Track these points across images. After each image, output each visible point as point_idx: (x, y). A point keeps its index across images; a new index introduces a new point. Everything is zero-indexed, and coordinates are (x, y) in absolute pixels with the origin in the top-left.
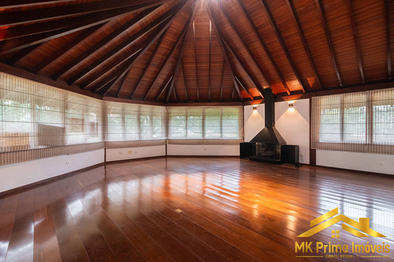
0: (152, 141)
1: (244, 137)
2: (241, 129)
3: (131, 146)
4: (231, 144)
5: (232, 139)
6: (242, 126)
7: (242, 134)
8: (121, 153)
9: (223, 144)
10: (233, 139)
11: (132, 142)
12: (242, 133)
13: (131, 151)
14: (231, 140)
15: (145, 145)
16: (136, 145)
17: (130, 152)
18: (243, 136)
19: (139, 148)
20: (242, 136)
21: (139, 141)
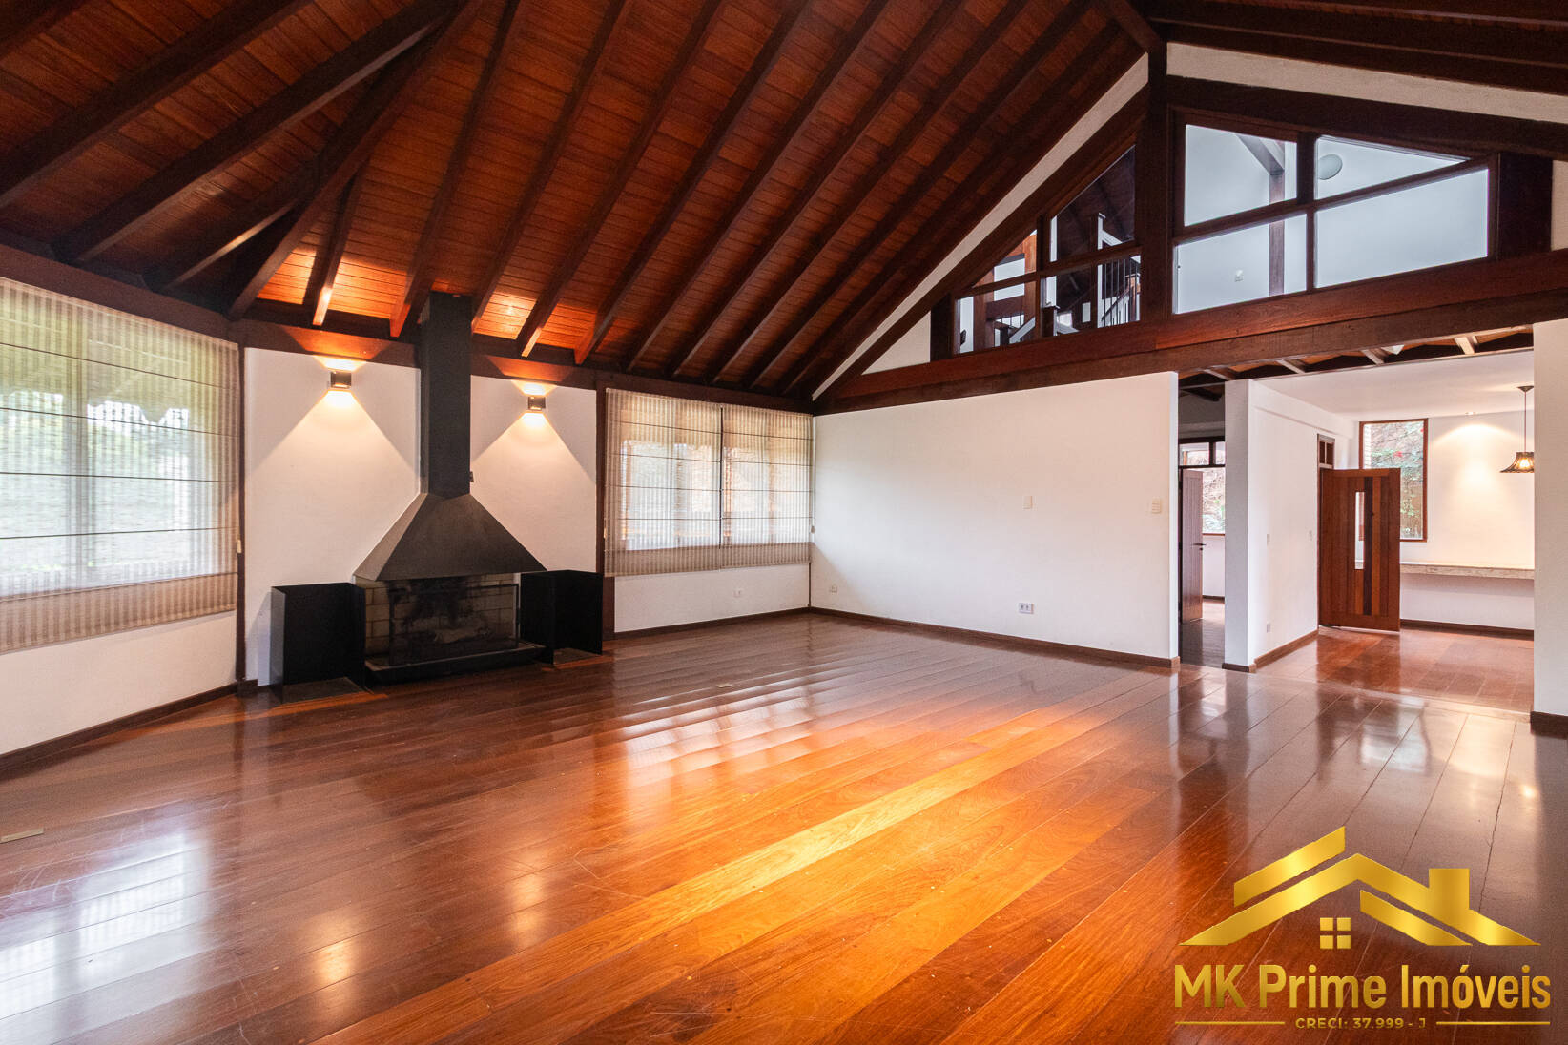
1: (241, 559)
2: (230, 502)
4: (165, 619)
5: (173, 576)
6: (233, 481)
7: (233, 539)
9: (108, 625)
10: (176, 580)
12: (233, 532)
14: (164, 586)
18: (239, 551)
20: (234, 548)
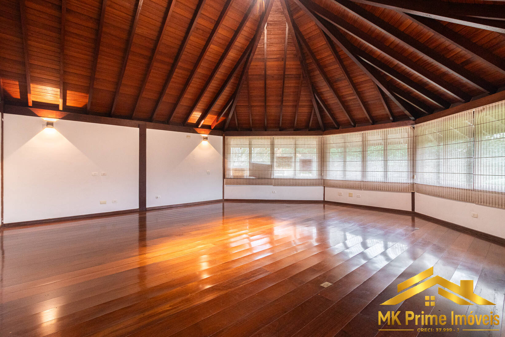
0: (381, 184)
3: (354, 187)
8: (340, 195)
11: (351, 182)
13: (352, 193)
15: (370, 189)
16: (357, 186)
17: (350, 195)
19: (363, 191)
21: (361, 181)
